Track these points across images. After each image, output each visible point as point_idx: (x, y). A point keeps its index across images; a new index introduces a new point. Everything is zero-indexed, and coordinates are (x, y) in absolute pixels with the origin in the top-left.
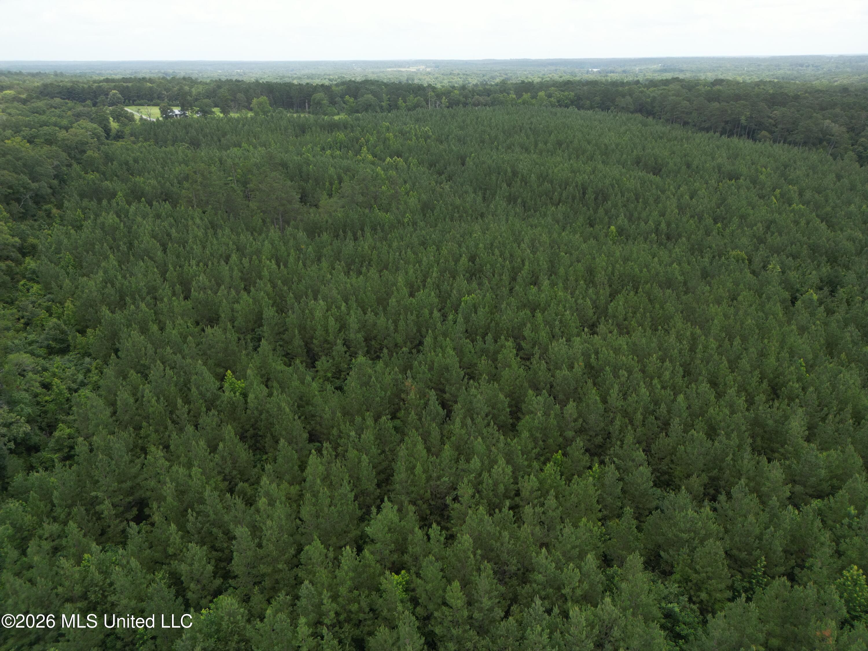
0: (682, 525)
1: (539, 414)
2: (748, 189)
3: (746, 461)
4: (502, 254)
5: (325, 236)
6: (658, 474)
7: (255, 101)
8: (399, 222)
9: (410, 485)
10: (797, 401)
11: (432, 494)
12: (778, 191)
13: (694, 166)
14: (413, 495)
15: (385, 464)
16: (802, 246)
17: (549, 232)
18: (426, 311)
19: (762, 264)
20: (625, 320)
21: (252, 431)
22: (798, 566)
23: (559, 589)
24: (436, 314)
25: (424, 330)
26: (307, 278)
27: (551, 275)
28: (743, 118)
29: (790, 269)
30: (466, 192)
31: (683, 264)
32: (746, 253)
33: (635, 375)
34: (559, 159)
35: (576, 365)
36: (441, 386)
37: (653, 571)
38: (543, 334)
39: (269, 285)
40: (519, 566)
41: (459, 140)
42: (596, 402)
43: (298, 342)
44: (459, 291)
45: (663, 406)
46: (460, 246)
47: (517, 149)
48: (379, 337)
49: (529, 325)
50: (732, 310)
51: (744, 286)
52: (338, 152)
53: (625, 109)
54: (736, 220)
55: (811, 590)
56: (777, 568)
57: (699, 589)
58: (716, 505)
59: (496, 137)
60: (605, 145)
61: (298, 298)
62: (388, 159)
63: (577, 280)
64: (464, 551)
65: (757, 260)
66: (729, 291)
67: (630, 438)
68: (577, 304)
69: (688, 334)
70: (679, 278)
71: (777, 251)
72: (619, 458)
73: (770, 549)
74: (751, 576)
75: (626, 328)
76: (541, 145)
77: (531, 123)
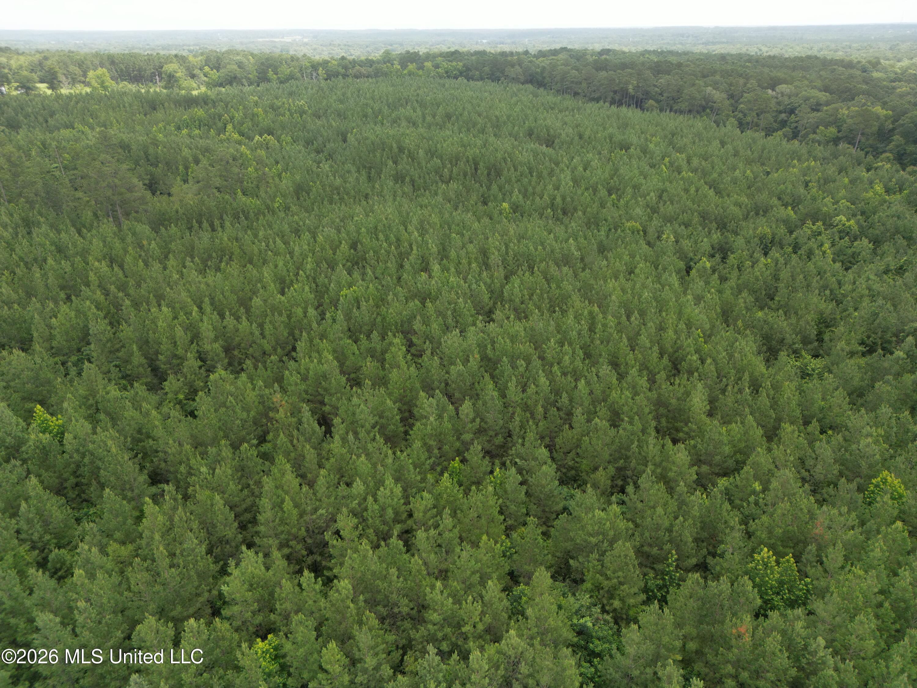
0: (590, 528)
1: (432, 419)
2: (639, 159)
3: (651, 447)
4: (387, 238)
5: (173, 229)
6: (564, 470)
7: (91, 74)
8: (268, 208)
9: (279, 525)
10: (696, 374)
11: (307, 531)
12: (667, 159)
13: (586, 136)
14: (283, 536)
15: (249, 502)
16: (693, 214)
17: (440, 212)
18: (299, 311)
19: (656, 235)
20: (522, 303)
21: (73, 480)
22: (709, 553)
23: (459, 626)
24: (312, 312)
25: (297, 332)
26: (148, 280)
27: (442, 259)
28: (630, 87)
29: (682, 238)
30: (349, 172)
31: (579, 239)
32: (641, 224)
33: (534, 364)
34: (448, 133)
35: (471, 359)
36: (319, 398)
37: (564, 580)
38: (435, 326)
39: (98, 292)
40: (411, 605)
41: (339, 115)
42: (493, 399)
43: (138, 359)
44: (339, 283)
45: (564, 395)
46: (339, 231)
47: (404, 123)
48: (242, 345)
49: (418, 317)
50: (629, 285)
51: (641, 258)
52: (197, 132)
53: (515, 80)
54: (629, 190)
55: (724, 584)
56: (689, 561)
57: (612, 597)
58: (624, 498)
59: (380, 111)
60: (496, 117)
61: (136, 305)
62: (257, 137)
63: (470, 264)
64: (343, 601)
65: (651, 230)
66: (626, 264)
67: (531, 436)
68: (471, 290)
69: (586, 313)
70: (576, 253)
71: (669, 220)
72: (522, 458)
73: (681, 540)
74: (663, 573)
75: (524, 312)
76: (429, 119)
77: (418, 95)
